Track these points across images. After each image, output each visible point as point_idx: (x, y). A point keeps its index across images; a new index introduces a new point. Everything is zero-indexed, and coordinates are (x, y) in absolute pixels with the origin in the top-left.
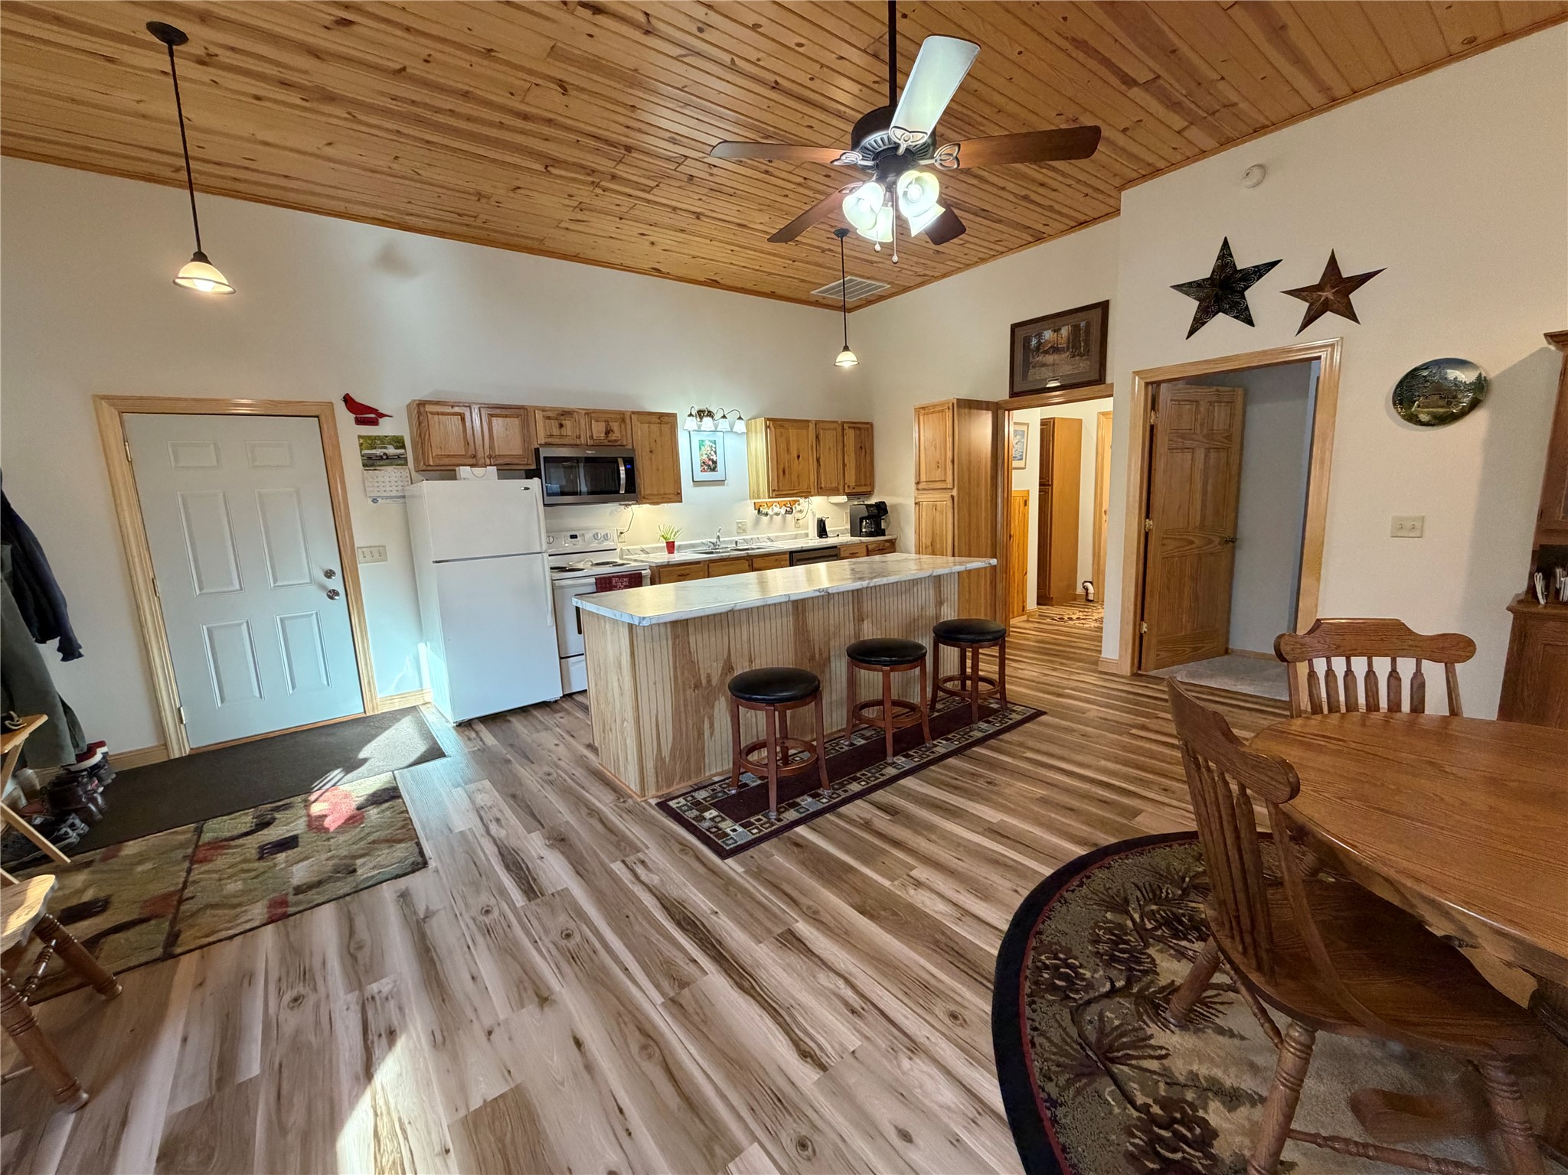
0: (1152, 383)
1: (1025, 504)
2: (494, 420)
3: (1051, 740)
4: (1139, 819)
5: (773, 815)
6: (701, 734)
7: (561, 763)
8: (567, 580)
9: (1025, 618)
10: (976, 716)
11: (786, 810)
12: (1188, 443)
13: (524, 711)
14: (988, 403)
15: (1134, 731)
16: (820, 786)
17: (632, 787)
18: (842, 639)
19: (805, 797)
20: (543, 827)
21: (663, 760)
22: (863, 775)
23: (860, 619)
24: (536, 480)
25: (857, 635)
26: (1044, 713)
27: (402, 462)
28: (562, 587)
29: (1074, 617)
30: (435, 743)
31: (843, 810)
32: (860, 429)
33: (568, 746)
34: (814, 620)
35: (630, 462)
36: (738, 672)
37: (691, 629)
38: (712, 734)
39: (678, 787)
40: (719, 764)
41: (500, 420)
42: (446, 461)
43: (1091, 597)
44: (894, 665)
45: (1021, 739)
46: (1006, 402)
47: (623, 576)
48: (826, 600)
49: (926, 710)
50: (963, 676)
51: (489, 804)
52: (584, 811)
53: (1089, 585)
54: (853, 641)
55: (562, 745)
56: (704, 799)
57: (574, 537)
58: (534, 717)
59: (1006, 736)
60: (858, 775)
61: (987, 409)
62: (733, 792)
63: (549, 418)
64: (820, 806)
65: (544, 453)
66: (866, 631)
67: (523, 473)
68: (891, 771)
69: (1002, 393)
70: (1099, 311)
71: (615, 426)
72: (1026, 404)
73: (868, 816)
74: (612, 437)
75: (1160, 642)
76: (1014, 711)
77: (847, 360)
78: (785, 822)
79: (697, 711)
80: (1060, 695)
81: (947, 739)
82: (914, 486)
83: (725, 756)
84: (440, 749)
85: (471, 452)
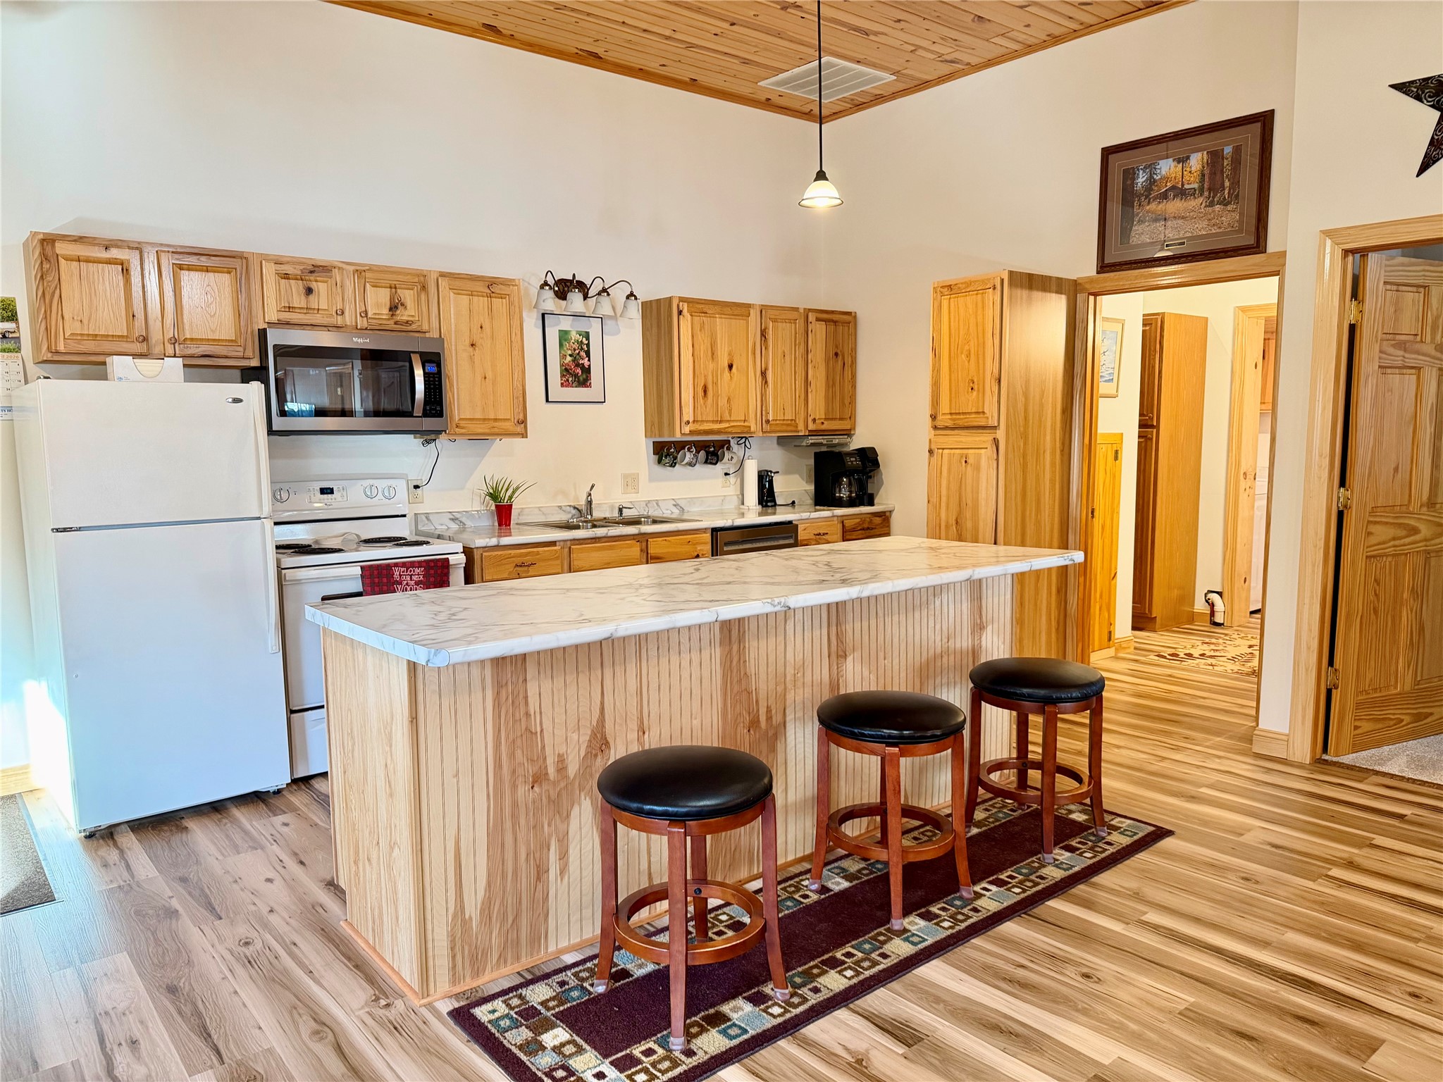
0: (1353, 251)
1: (1116, 458)
2: (185, 275)
3: (1187, 887)
4: (1375, 1058)
5: (677, 1043)
6: (541, 872)
7: (274, 919)
8: (308, 571)
9: (1111, 652)
10: (1049, 835)
11: (703, 1030)
12: (1412, 359)
13: (216, 808)
14: (1059, 280)
15: (1336, 872)
16: (768, 978)
17: (406, 975)
18: (808, 690)
19: (740, 1002)
20: (222, 1062)
21: (466, 923)
22: (849, 955)
23: (839, 654)
24: (256, 387)
25: (834, 685)
26: (1169, 833)
27: (11, 345)
28: (298, 582)
29: (1196, 653)
30: (39, 870)
31: (812, 1030)
32: (835, 322)
33: (292, 884)
34: (759, 653)
35: (433, 360)
36: (618, 752)
37: (531, 671)
38: (562, 872)
39: (497, 977)
40: (575, 928)
41: (195, 275)
42: (90, 346)
43: (1219, 619)
44: (907, 743)
45: (1133, 884)
46: (1091, 280)
47: (412, 564)
48: (781, 618)
49: (958, 824)
50: (1023, 763)
51: (121, 1007)
52: (307, 1025)
53: (1215, 597)
54: (826, 696)
55: (279, 882)
56: (543, 1003)
57: (326, 491)
58: (235, 821)
59: (1104, 878)
60: (839, 955)
61: (1059, 292)
62: (601, 989)
63: (286, 276)
64: (769, 1023)
65: (274, 338)
66: (850, 676)
67: (237, 373)
68: (900, 949)
69: (1085, 266)
70: (1257, 127)
71: (408, 296)
72: (1127, 284)
73: (859, 1045)
74: (403, 315)
75: (1359, 706)
76: (1116, 828)
77: (822, 196)
78: (700, 1058)
79: (536, 827)
80: (1193, 798)
81: (1000, 883)
82: (928, 421)
83: (587, 913)
84: (46, 884)
85: (139, 329)
